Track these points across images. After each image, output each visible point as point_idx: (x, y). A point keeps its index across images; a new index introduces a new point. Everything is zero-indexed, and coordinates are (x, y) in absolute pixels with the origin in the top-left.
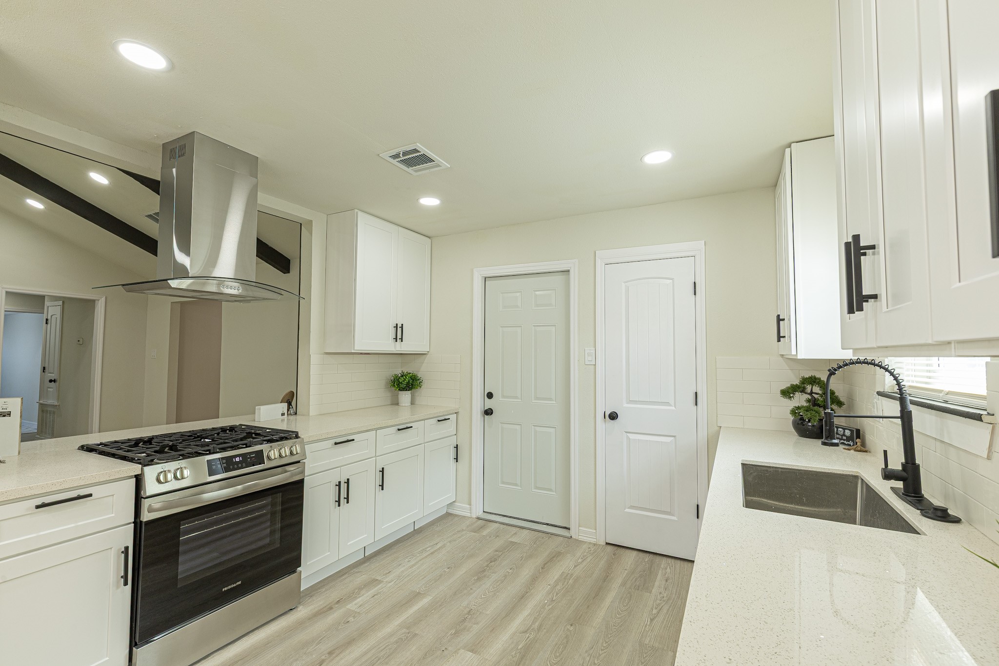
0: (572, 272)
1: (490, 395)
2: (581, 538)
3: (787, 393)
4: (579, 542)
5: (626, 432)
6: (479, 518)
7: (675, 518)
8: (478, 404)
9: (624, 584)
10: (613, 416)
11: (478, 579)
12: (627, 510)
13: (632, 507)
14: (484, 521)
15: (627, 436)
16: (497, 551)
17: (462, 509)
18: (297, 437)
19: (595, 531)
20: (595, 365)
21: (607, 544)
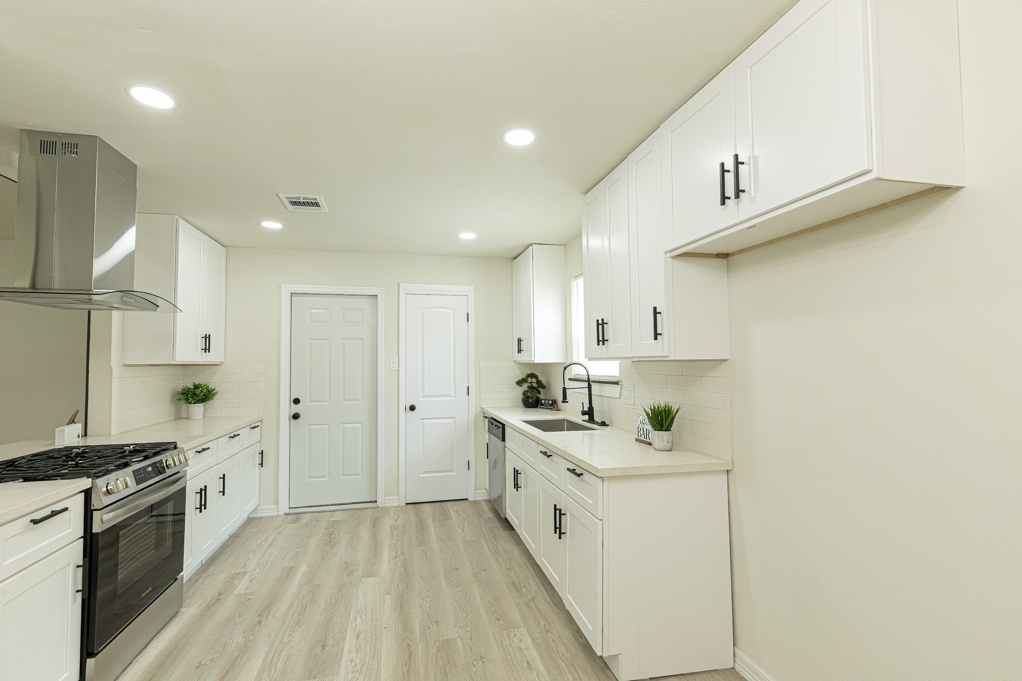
0: (379, 297)
1: (297, 401)
2: (386, 505)
3: (519, 383)
4: (386, 509)
5: (421, 419)
6: (286, 514)
7: (454, 473)
8: (287, 409)
9: (434, 520)
10: (412, 408)
11: (331, 546)
12: (422, 475)
13: (425, 472)
14: (295, 515)
15: (422, 421)
16: (327, 529)
17: (268, 510)
18: (175, 447)
19: (397, 497)
20: (399, 370)
21: (407, 504)
